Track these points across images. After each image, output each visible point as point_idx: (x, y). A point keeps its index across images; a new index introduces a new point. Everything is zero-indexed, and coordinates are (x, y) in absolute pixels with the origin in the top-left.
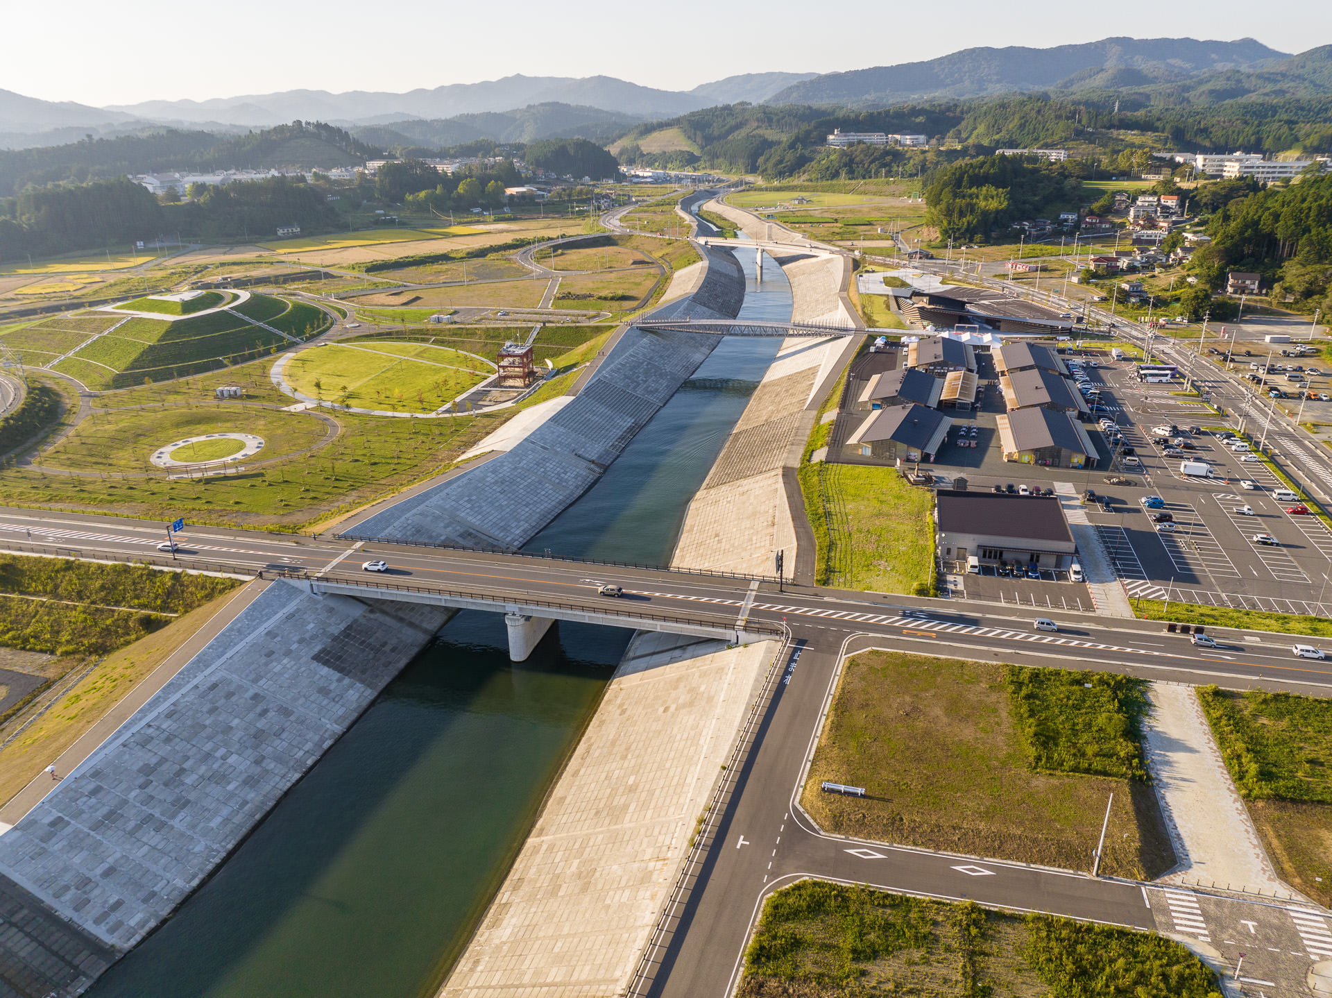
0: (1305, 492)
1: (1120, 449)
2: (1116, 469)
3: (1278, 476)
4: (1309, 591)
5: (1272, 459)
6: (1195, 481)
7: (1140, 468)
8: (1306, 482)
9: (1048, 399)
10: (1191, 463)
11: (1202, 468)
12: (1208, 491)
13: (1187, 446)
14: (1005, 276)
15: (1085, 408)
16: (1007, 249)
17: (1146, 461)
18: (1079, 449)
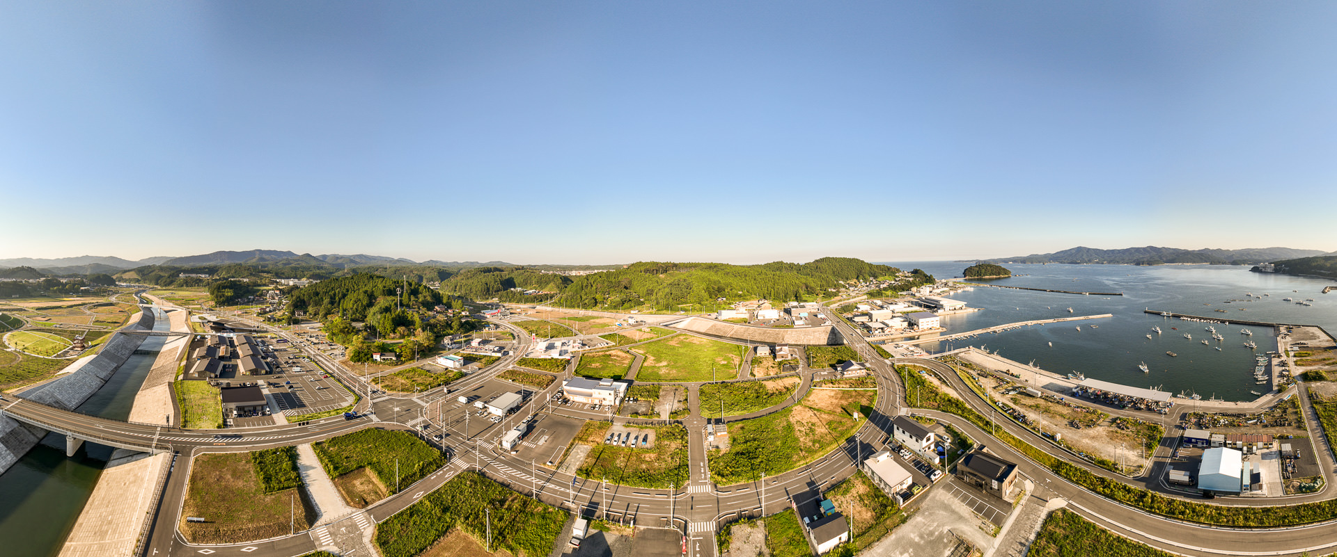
0: (326, 371)
1: (275, 367)
2: (275, 373)
3: (319, 367)
4: (333, 401)
5: (316, 362)
6: (297, 373)
7: (282, 372)
8: (326, 368)
9: (252, 353)
10: (295, 368)
11: (298, 369)
12: (301, 376)
13: (294, 363)
14: (235, 315)
15: (263, 355)
16: (235, 307)
17: (283, 369)
18: (264, 368)
